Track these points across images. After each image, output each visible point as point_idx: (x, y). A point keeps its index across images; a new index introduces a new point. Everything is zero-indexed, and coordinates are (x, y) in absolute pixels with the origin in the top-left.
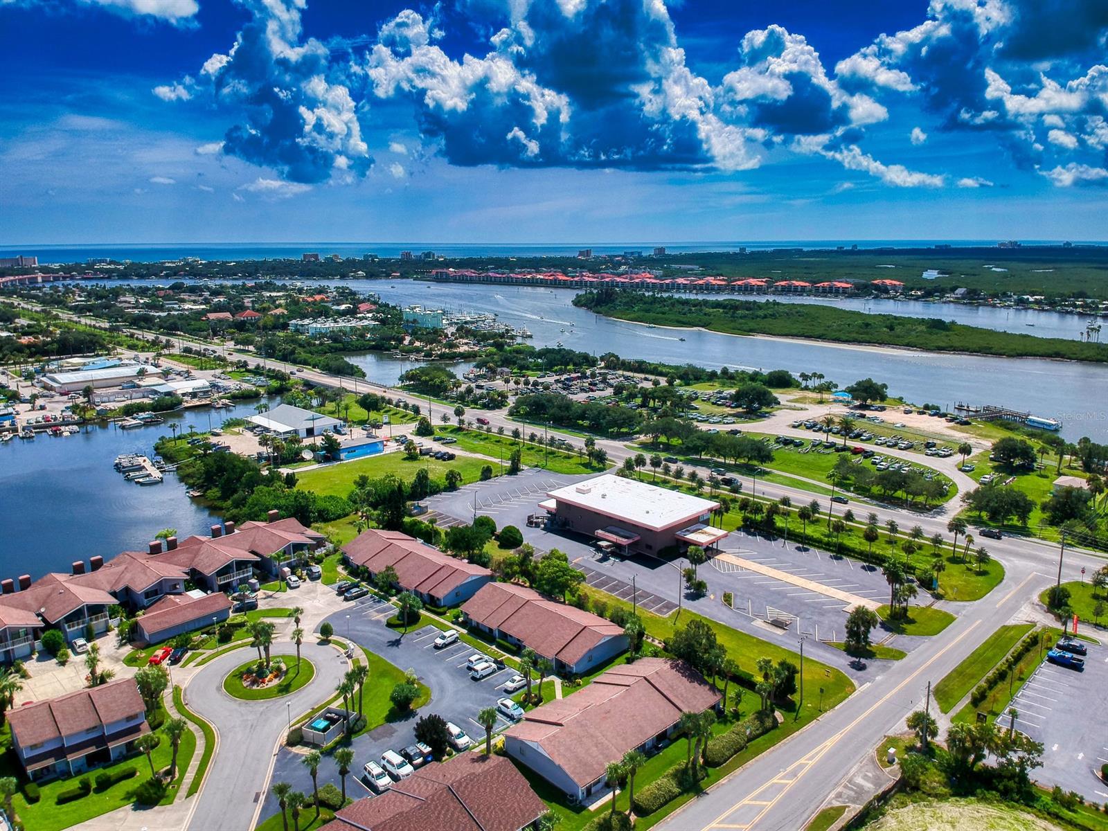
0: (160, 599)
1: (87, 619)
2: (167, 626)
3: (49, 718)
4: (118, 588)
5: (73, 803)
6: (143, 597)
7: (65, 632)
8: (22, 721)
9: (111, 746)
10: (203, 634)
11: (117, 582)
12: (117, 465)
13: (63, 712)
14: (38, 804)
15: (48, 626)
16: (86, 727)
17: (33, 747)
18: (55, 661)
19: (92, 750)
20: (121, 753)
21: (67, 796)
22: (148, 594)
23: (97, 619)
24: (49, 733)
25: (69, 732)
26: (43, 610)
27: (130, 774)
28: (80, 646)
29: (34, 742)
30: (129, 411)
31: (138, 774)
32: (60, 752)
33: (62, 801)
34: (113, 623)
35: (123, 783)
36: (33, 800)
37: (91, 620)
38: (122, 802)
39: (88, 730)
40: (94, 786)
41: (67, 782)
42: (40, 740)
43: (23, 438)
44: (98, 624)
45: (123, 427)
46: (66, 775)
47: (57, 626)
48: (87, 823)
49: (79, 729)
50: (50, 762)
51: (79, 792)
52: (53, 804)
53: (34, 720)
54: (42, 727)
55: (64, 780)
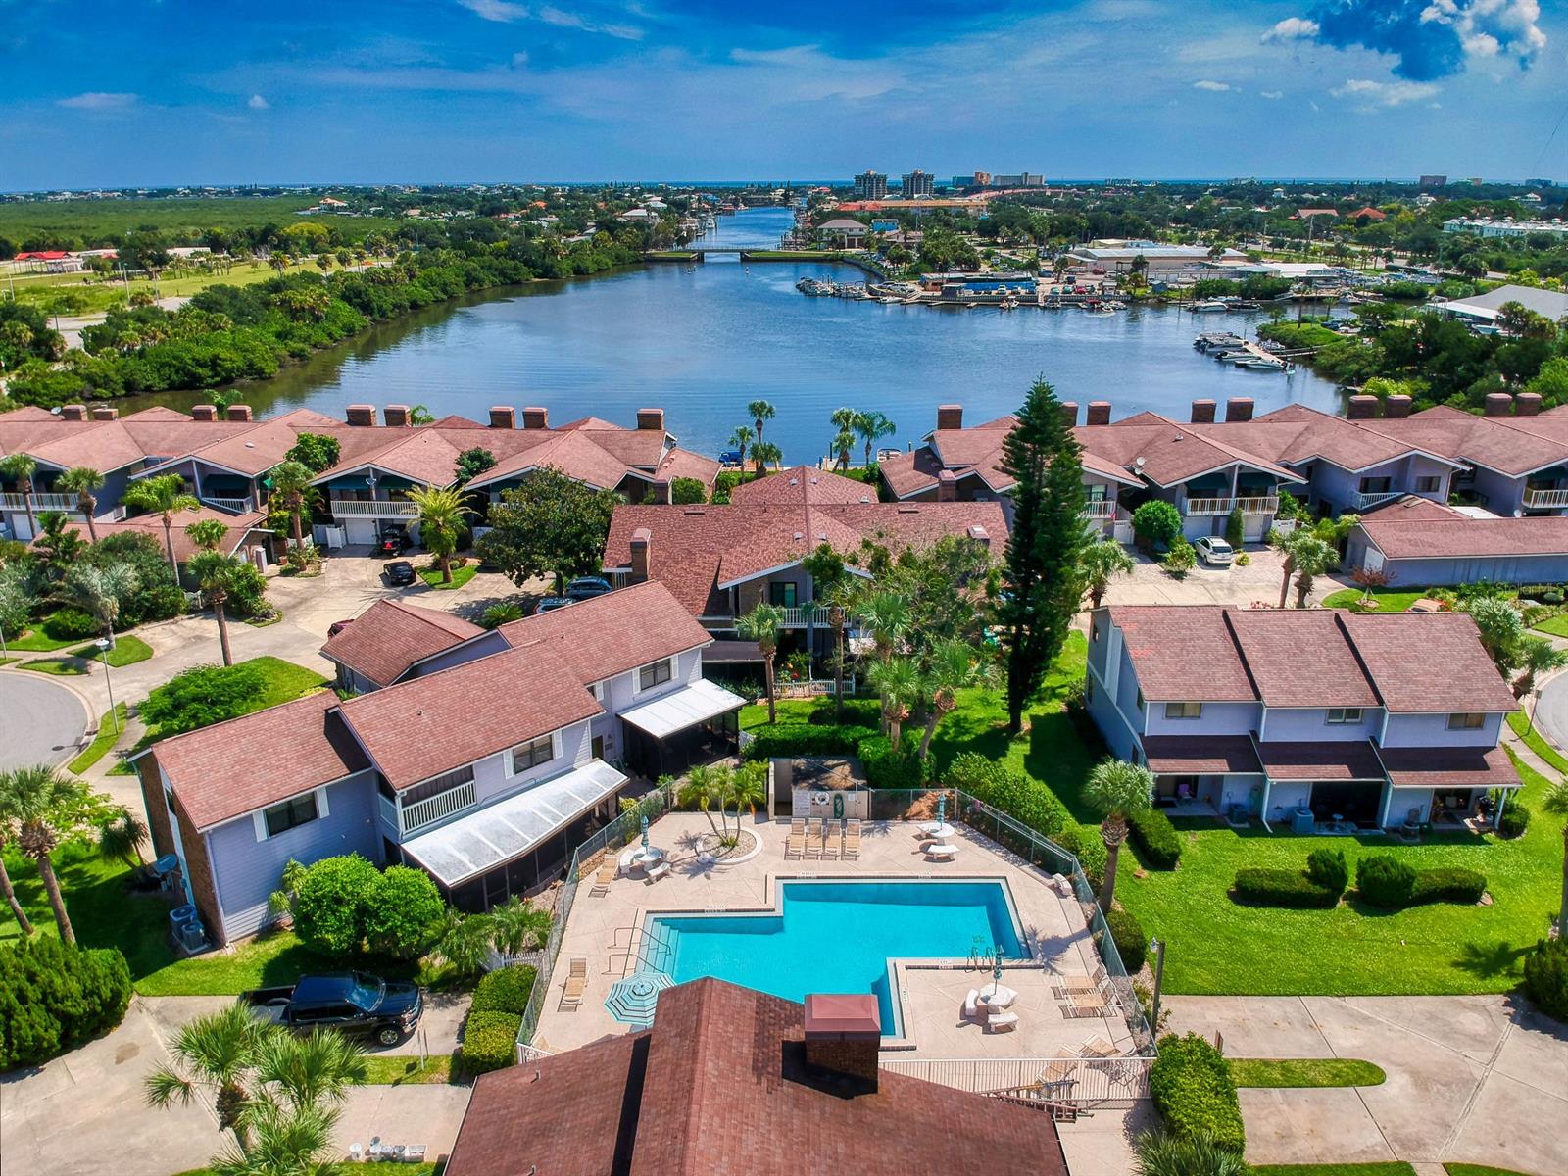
0: (1396, 501)
1: (1233, 500)
2: (1432, 553)
4: (1302, 457)
5: (1286, 914)
6: (1354, 487)
7: (1183, 514)
9: (1400, 781)
10: (1523, 596)
11: (1293, 447)
12: (1198, 342)
13: (1265, 644)
14: (1172, 877)
15: (1152, 492)
16: (1334, 701)
17: (1175, 709)
18: (1155, 567)
19: (1338, 774)
20: (1414, 813)
21: (1266, 885)
22: (1367, 484)
23: (1253, 505)
24: (1228, 685)
25: (1282, 701)
26: (1140, 461)
27: (1465, 893)
28: (1217, 550)
29: (1182, 696)
31: (1485, 898)
32: (1246, 752)
33: (1249, 893)
34: (1283, 528)
35: (1443, 909)
36: (1159, 860)
37: (1241, 504)
38: (1466, 978)
39: (1334, 713)
40: (1351, 886)
41: (1253, 844)
42: (1198, 695)
43: (1044, 308)
44: (1252, 521)
45: (1195, 310)
46: (1247, 821)
47: (1170, 495)
48: (1351, 1003)
49: (1315, 701)
50: (1215, 767)
51: (1303, 885)
52: (1221, 895)
53: (1183, 640)
54: (1203, 664)
55: (1241, 833)
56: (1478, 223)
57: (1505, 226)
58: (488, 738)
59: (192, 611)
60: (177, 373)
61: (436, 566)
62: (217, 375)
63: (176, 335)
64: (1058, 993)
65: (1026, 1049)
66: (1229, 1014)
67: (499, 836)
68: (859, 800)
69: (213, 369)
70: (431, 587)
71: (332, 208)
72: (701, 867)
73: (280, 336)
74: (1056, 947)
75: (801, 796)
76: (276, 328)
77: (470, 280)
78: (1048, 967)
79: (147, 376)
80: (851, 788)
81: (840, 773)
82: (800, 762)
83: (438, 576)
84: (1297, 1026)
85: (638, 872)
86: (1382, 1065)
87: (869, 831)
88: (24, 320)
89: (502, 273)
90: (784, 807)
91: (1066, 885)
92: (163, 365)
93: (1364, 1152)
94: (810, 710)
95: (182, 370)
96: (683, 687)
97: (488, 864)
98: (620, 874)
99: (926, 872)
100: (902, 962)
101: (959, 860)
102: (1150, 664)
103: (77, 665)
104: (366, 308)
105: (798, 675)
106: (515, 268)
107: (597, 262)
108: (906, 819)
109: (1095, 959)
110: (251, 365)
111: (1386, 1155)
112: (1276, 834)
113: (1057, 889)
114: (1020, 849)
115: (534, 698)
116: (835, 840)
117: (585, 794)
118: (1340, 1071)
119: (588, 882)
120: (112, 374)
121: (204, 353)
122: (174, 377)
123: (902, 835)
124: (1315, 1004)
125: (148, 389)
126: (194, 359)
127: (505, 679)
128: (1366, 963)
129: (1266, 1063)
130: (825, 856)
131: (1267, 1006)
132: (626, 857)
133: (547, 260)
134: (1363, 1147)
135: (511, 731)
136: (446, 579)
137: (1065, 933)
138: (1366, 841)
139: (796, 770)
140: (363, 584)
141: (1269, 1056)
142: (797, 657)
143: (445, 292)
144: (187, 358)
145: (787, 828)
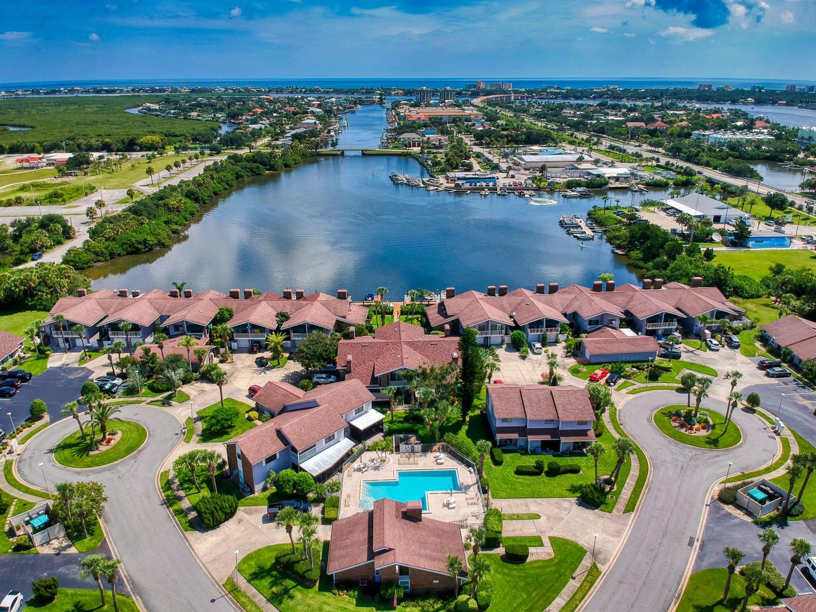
0: (599, 328)
1: (544, 329)
2: (605, 352)
3: (518, 401)
4: (569, 311)
5: (528, 477)
6: (587, 324)
7: (527, 334)
8: (499, 397)
9: (563, 440)
10: (633, 367)
11: (568, 306)
12: (561, 221)
13: (530, 399)
14: (501, 467)
15: (517, 327)
16: (546, 418)
17: (504, 420)
18: (517, 354)
19: (547, 438)
20: (568, 448)
21: (524, 469)
22: (591, 322)
23: (551, 331)
24: (518, 413)
25: (532, 418)
26: (514, 314)
27: (575, 471)
28: (537, 348)
29: (506, 417)
30: (570, 185)
31: (581, 472)
32: (523, 431)
33: (519, 472)
34: (562, 337)
35: (569, 475)
36: (498, 463)
37: (547, 330)
38: (568, 493)
39: (547, 421)
40: (546, 469)
41: (524, 457)
42: (510, 416)
44: (551, 335)
46: (524, 451)
47: (522, 328)
48: (538, 500)
49: (541, 418)
50: (514, 436)
51: (533, 470)
52: (513, 472)
54: (512, 406)
55: (522, 454)
56: (707, 133)
57: (719, 136)
58: (318, 435)
59: (196, 380)
60: (130, 247)
61: (274, 358)
62: (146, 247)
63: (127, 229)
64: (467, 499)
65: (458, 512)
66: (507, 503)
67: (324, 462)
68: (418, 447)
69: (145, 245)
70: (274, 367)
71: (149, 109)
72: (376, 468)
73: (167, 223)
74: (468, 487)
75: (402, 447)
76: (164, 219)
77: (238, 176)
78: (465, 493)
79: (117, 249)
80: (416, 444)
81: (413, 439)
82: (402, 436)
83: (275, 362)
84: (523, 505)
85: (359, 470)
86: (541, 514)
87: (421, 456)
88: (59, 222)
89: (251, 170)
90: (398, 449)
91: (472, 470)
92: (123, 244)
93: (531, 533)
94: (404, 415)
95: (132, 246)
96: (367, 412)
97: (323, 470)
98: (355, 471)
99: (436, 468)
100: (429, 492)
101: (445, 464)
103: (166, 402)
104: (197, 200)
105: (400, 404)
106: (258, 168)
107: (295, 160)
108: (431, 452)
109: (477, 490)
110: (159, 241)
111: (536, 534)
112: (531, 454)
113: (470, 471)
114: (462, 461)
116: (412, 459)
117: (344, 448)
118: (530, 516)
119: (346, 473)
120: (104, 250)
121: (141, 238)
122: (129, 249)
123: (431, 456)
124: (529, 500)
125: (119, 255)
126: (136, 241)
127: (321, 417)
128: (545, 490)
129: (513, 515)
130: (409, 464)
131: (517, 501)
132: (356, 465)
133: (272, 163)
135: (325, 433)
136: (279, 364)
137: (470, 484)
138: (554, 456)
139: (401, 438)
140: (250, 366)
141: (515, 513)
142: (400, 397)
143: (228, 184)
144: (134, 240)
145: (399, 456)
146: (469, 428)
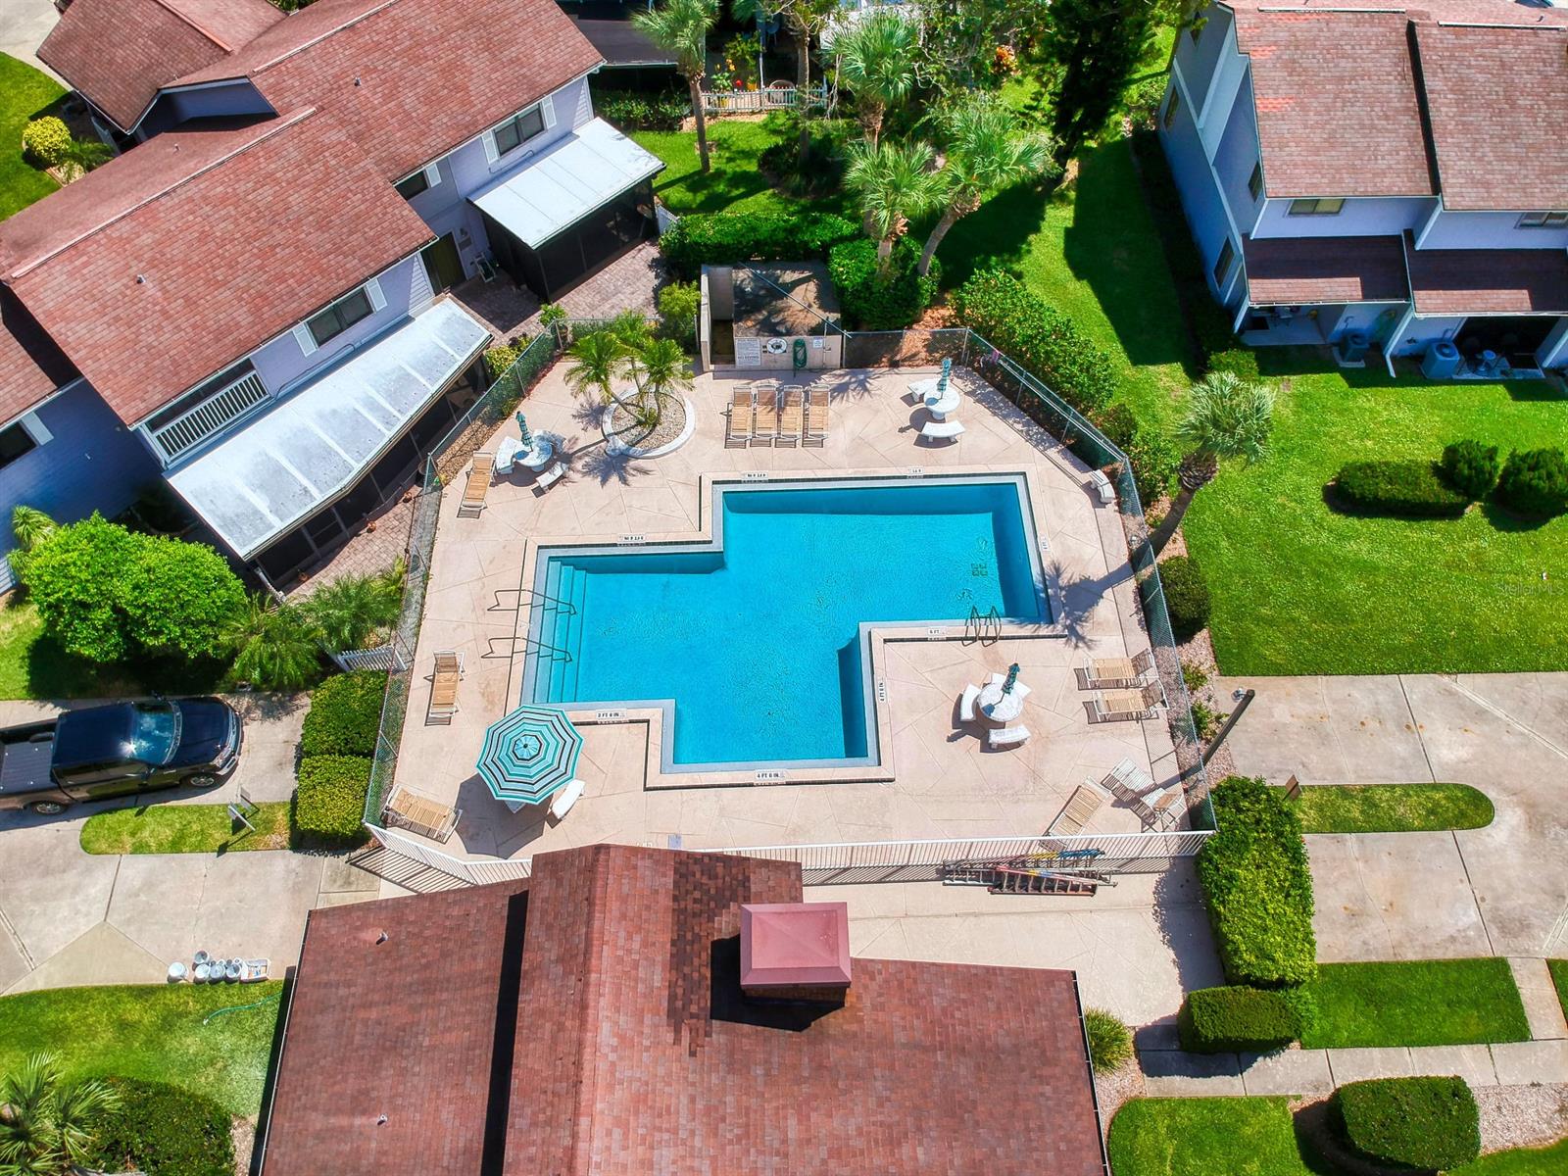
3: (1397, 91)
8: (1291, 66)
13: (1465, 90)
17: (1305, 207)
19: (1511, 303)
21: (1384, 489)
24: (1389, 174)
32: (1391, 264)
41: (1366, 398)
42: (1342, 183)
46: (1365, 362)
50: (1343, 290)
52: (1315, 495)
53: (1340, 80)
54: (1363, 126)
55: (1356, 380)
58: (256, 311)
64: (1080, 675)
65: (1036, 776)
66: (1303, 708)
67: (311, 456)
68: (829, 348)
72: (613, 465)
74: (1086, 594)
75: (748, 344)
78: (1074, 635)
80: (816, 331)
81: (803, 301)
82: (743, 276)
84: (1391, 726)
85: (520, 475)
86: (1491, 794)
87: (842, 389)
90: (724, 352)
91: (1108, 491)
93: (1453, 939)
96: (566, 136)
98: (500, 478)
99: (912, 465)
100: (880, 631)
101: (963, 443)
102: (1284, 127)
105: (740, 84)
108: (894, 365)
109: (1136, 618)
111: (1479, 944)
112: (1402, 381)
113: (1092, 491)
114: (1049, 426)
115: (323, 226)
116: (793, 415)
117: (428, 368)
118: (1437, 804)
119: (455, 491)
123: (890, 386)
124: (1419, 686)
127: (267, 193)
128: (1493, 615)
129: (1344, 792)
130: (781, 442)
131: (1356, 694)
132: (503, 446)
134: (1452, 931)
135: (292, 294)
137: (1098, 572)
138: (1522, 391)
139: (739, 291)
141: (1350, 779)
142: (740, 46)
145: (729, 386)
146: (1078, 218)
